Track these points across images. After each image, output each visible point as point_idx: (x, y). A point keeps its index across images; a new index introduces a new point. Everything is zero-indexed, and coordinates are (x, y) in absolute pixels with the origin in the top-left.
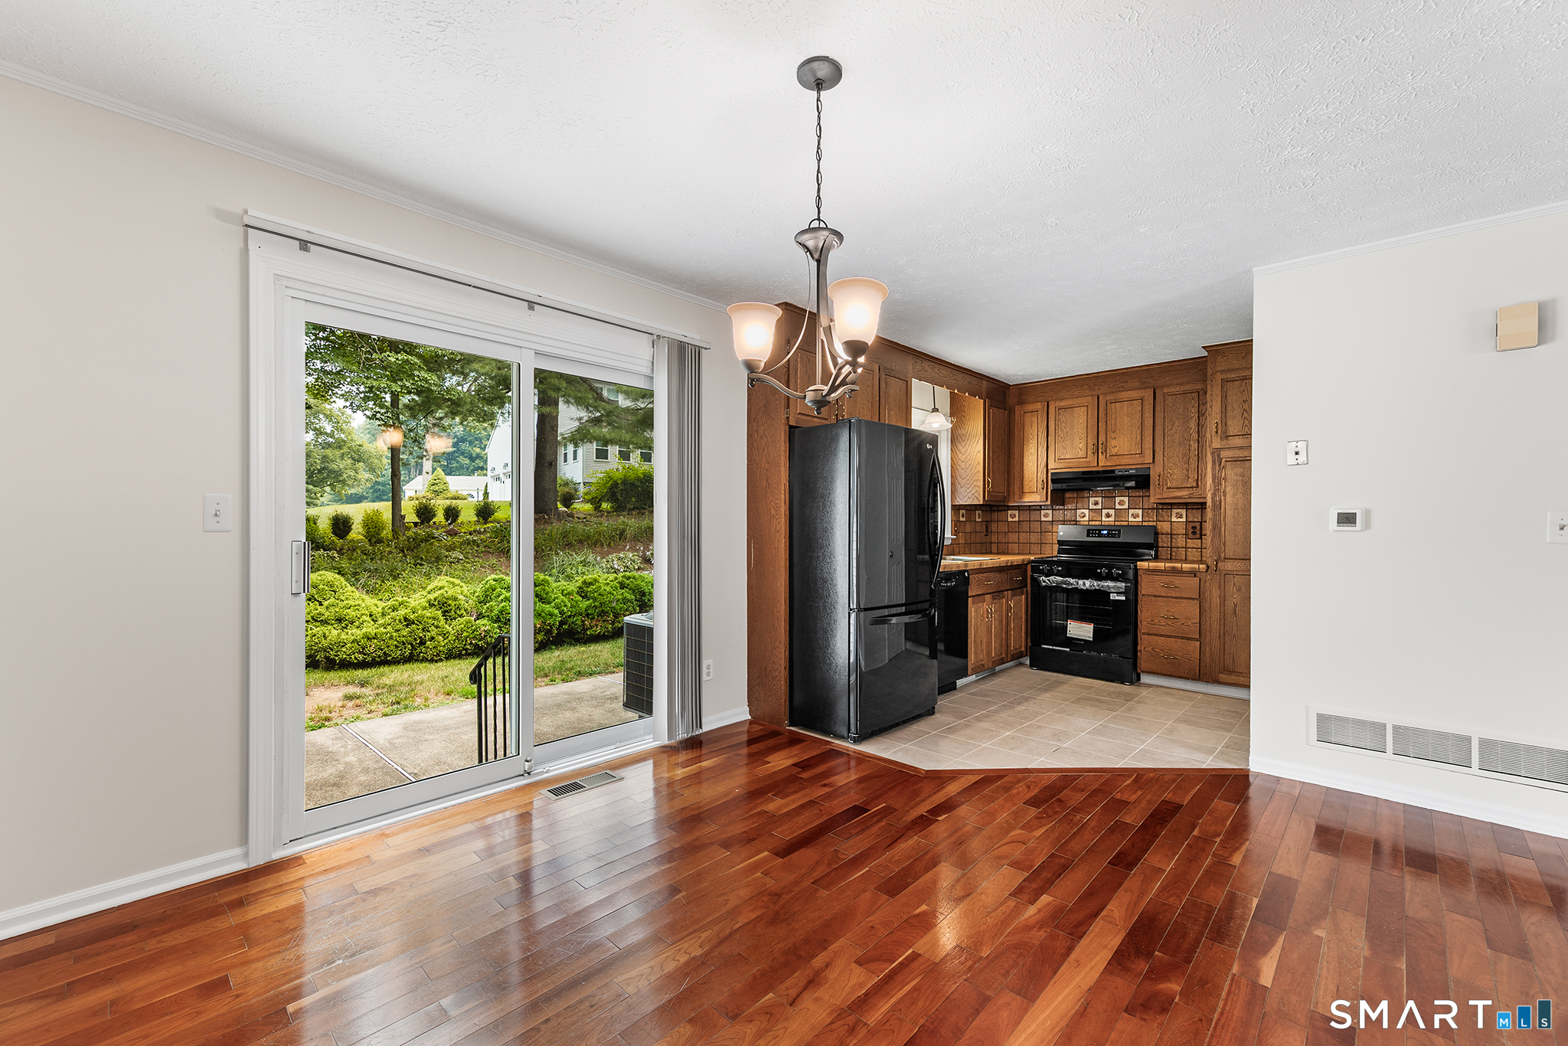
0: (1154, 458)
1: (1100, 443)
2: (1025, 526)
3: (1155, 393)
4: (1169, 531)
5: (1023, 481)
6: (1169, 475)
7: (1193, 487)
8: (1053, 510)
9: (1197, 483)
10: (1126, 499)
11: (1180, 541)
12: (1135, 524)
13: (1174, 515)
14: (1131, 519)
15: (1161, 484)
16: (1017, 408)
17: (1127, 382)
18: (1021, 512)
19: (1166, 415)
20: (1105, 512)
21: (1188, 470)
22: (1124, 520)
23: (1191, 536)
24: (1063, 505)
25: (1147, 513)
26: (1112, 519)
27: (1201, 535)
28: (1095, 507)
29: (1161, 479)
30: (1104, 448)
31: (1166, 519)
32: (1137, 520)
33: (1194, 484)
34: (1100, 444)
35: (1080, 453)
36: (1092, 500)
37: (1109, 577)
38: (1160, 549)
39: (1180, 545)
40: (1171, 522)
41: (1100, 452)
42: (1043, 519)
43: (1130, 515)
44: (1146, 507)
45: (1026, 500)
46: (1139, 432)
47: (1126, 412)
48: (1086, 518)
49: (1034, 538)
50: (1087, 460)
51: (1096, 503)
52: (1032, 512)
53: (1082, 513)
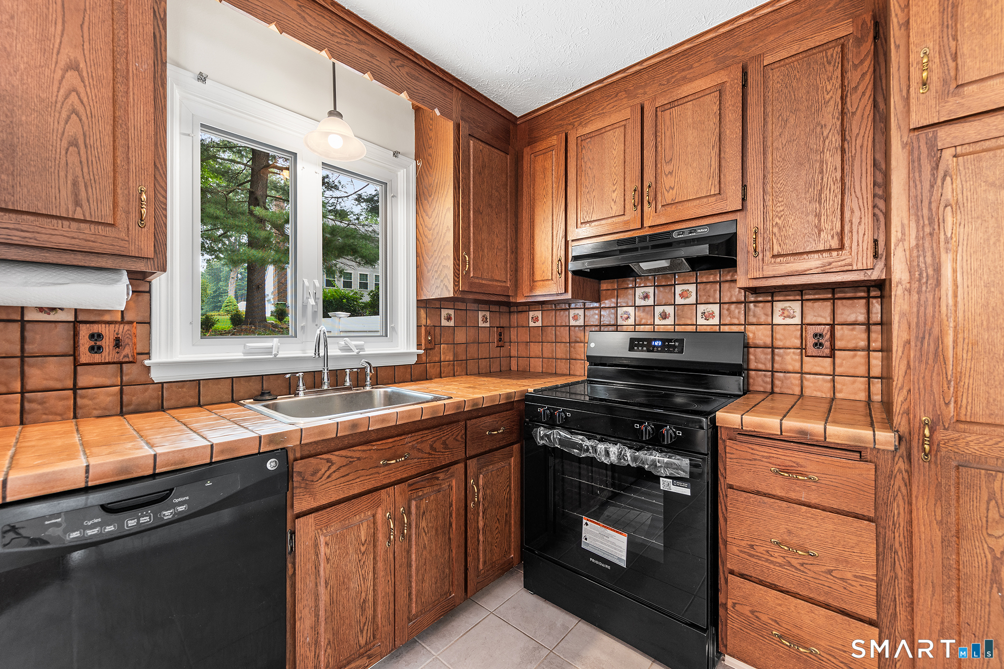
0: (744, 200)
1: (646, 184)
2: (550, 334)
3: (745, 74)
4: (768, 341)
5: (533, 263)
6: (776, 230)
7: (830, 250)
8: (585, 309)
9: (841, 240)
10: (692, 288)
11: (790, 360)
12: (708, 329)
13: (777, 313)
14: (701, 321)
15: (759, 249)
16: (527, 150)
17: (691, 67)
18: (545, 313)
19: (769, 109)
20: (659, 310)
21: (818, 216)
22: (689, 322)
23: (811, 350)
24: (598, 300)
25: (728, 310)
26: (670, 321)
27: (833, 349)
28: (643, 303)
29: (760, 240)
30: (652, 194)
31: (763, 319)
32: (711, 322)
33: (835, 244)
34: (645, 187)
35: (614, 208)
36: (639, 292)
37: (656, 443)
38: (752, 373)
39: (790, 368)
40: (772, 325)
41: (646, 203)
42: (573, 323)
43: (699, 315)
44: (726, 300)
45: (538, 293)
46: (714, 153)
47: (690, 120)
48: (631, 321)
49: (561, 351)
50: (625, 218)
51: (646, 297)
52: (558, 313)
53: (626, 313)
